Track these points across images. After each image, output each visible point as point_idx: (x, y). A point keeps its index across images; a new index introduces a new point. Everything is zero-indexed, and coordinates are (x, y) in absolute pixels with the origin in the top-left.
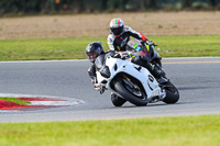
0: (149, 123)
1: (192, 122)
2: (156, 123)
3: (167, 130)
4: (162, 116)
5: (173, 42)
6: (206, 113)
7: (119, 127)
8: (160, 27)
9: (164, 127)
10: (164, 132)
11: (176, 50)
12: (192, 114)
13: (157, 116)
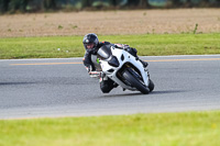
0: (50, 123)
1: (94, 122)
2: (58, 124)
3: (69, 131)
4: (64, 116)
5: (73, 42)
6: (108, 114)
7: (21, 127)
8: (60, 27)
9: (66, 127)
10: (66, 133)
11: (76, 51)
12: (93, 114)
13: (59, 116)
